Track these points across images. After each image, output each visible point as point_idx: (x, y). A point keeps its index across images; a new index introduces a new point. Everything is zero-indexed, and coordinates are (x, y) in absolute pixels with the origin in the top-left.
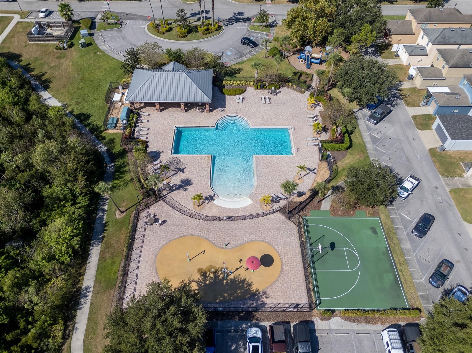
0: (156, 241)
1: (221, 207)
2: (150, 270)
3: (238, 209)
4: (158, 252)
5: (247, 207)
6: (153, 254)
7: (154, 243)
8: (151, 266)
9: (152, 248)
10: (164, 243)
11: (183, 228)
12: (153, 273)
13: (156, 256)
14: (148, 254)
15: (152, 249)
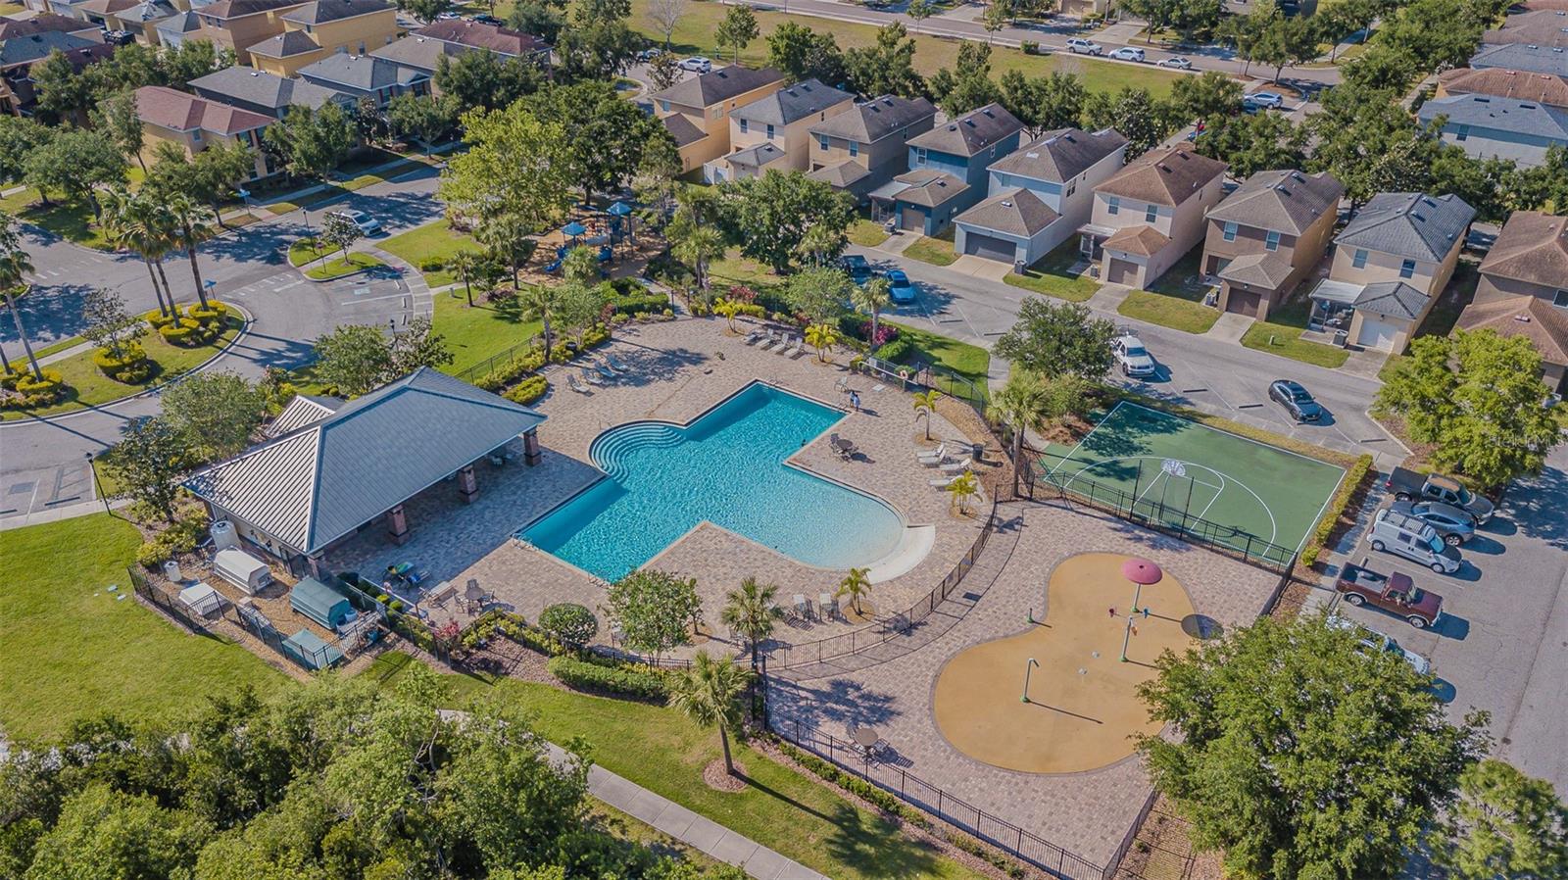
0: (906, 736)
1: (899, 578)
2: (999, 783)
3: (931, 554)
4: (948, 743)
5: (937, 539)
6: (948, 758)
7: (911, 740)
8: (986, 777)
9: (923, 753)
10: (927, 722)
11: (907, 669)
12: (1014, 780)
13: (959, 754)
14: (941, 767)
15: (928, 754)
